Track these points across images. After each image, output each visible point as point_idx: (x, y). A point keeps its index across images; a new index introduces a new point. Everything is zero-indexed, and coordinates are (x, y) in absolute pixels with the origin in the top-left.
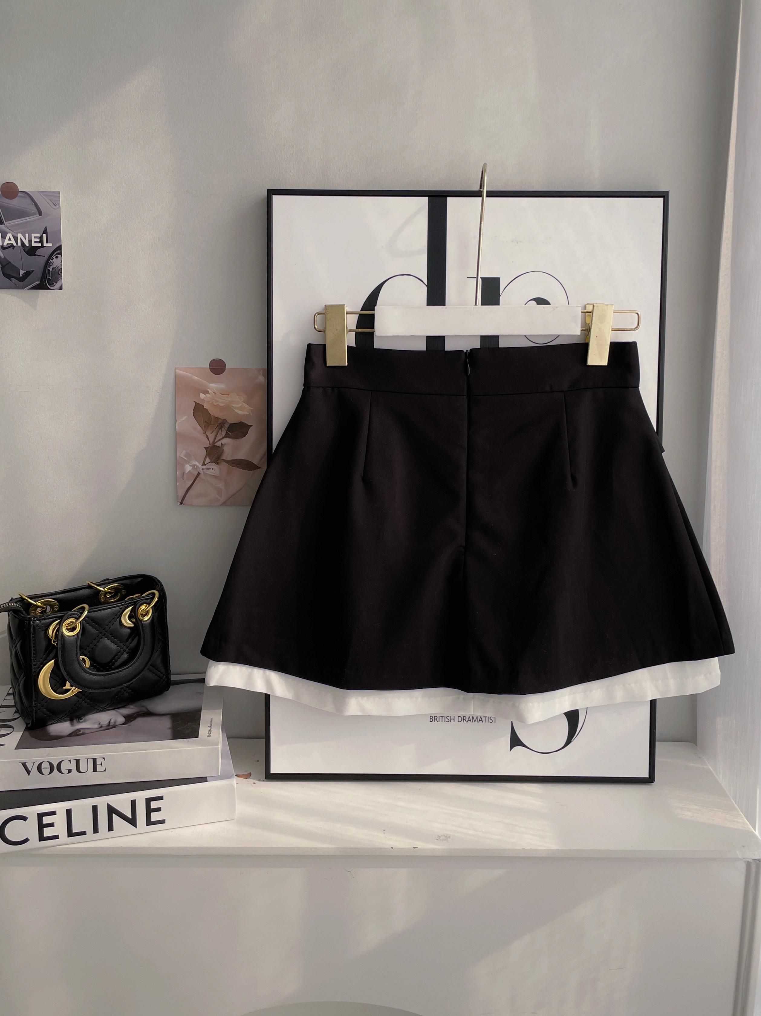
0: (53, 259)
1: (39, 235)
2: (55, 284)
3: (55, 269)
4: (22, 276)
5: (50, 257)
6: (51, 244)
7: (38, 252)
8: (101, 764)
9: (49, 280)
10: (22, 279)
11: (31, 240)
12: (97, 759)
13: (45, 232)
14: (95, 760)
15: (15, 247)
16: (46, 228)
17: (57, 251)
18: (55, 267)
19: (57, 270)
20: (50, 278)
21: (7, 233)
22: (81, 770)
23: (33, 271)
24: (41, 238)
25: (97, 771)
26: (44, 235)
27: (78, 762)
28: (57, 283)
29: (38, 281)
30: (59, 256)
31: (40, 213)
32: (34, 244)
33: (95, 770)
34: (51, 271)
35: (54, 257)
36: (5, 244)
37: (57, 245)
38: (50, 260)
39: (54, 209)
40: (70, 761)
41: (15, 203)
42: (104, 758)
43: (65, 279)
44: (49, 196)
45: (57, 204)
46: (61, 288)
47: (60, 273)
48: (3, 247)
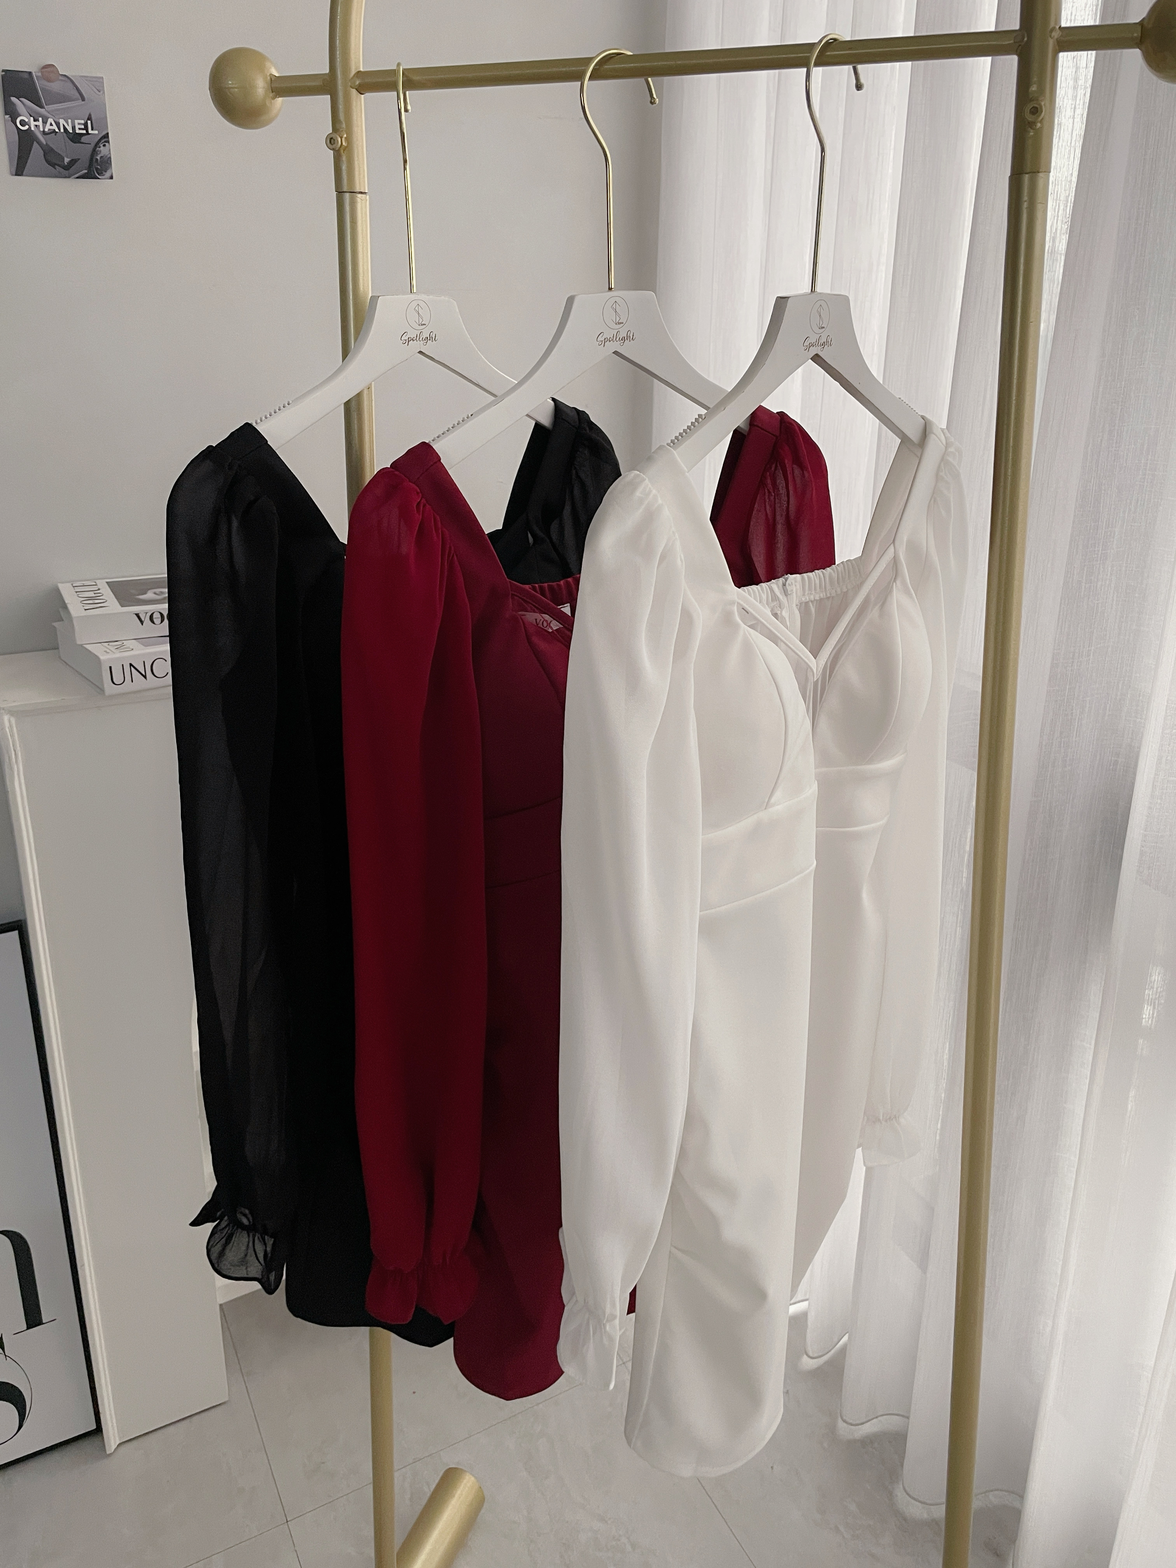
0: (100, 147)
1: (83, 122)
2: (104, 173)
3: (103, 158)
4: (66, 164)
5: (97, 145)
7: (83, 139)
9: (97, 169)
10: (67, 168)
11: (75, 127)
13: (89, 118)
15: (57, 134)
16: (90, 115)
17: (104, 139)
18: (102, 155)
19: (106, 159)
20: (99, 167)
21: (47, 118)
23: (79, 159)
24: (86, 125)
26: (89, 122)
28: (106, 172)
29: (85, 170)
30: (107, 144)
31: (83, 100)
32: (78, 131)
34: (99, 159)
35: (101, 145)
36: (46, 130)
37: (104, 133)
38: (98, 148)
39: (97, 95)
41: (56, 87)
43: (115, 168)
44: (92, 81)
45: (100, 90)
46: (111, 178)
47: (109, 162)
48: (44, 133)
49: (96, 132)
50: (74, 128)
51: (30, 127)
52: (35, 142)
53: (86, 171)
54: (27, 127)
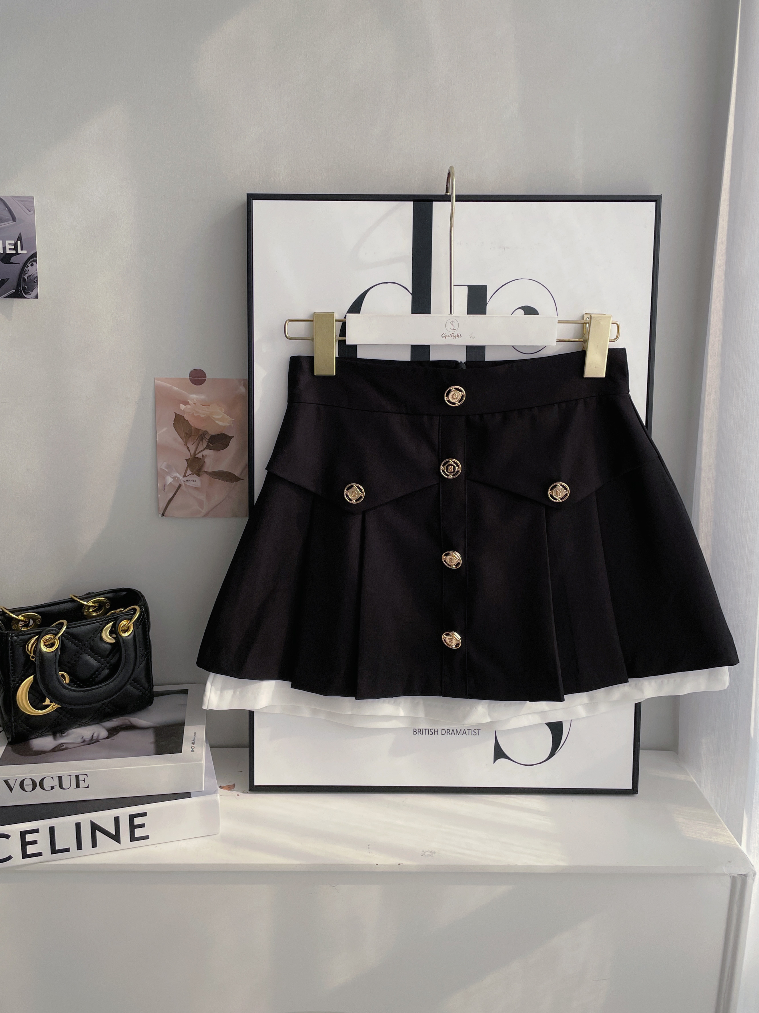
0: (28, 267)
1: (13, 242)
2: (30, 292)
3: (30, 277)
5: (25, 265)
6: (26, 251)
7: (13, 259)
8: (84, 781)
9: (24, 288)
11: (6, 247)
12: (80, 776)
13: (20, 238)
14: (77, 777)
16: (20, 234)
17: (32, 258)
18: (30, 275)
19: (32, 278)
20: (26, 286)
22: (64, 787)
23: (8, 279)
24: (16, 245)
25: (80, 787)
26: (19, 242)
27: (60, 778)
28: (32, 291)
29: (13, 290)
30: (34, 263)
31: (14, 219)
32: (8, 252)
33: (78, 786)
34: (26, 279)
35: (29, 265)
37: (32, 253)
38: (26, 268)
39: (28, 215)
40: (52, 778)
42: (86, 775)
43: (42, 287)
44: (22, 201)
45: (30, 209)
46: (37, 297)
47: (35, 281)
49: (24, 252)
50: (4, 248)
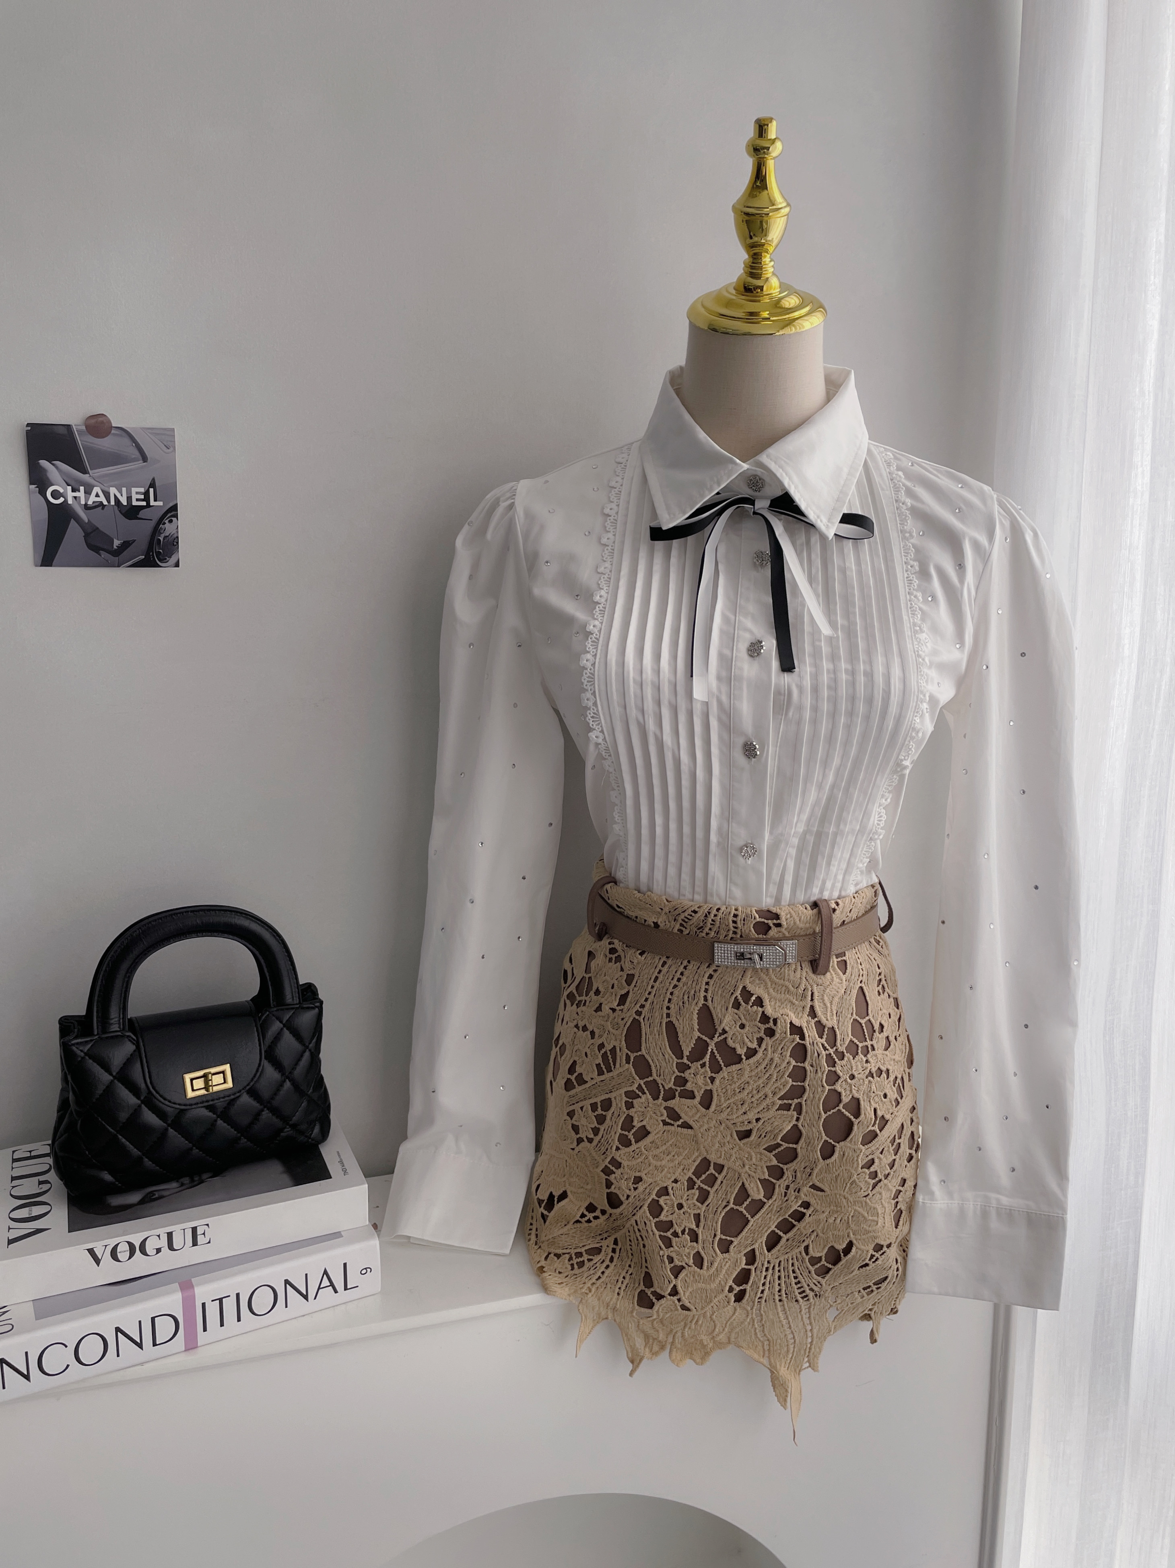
0: (164, 524)
1: (142, 490)
2: (168, 559)
3: (168, 538)
5: (161, 521)
6: (162, 503)
7: (142, 514)
9: (158, 554)
10: (117, 553)
11: (131, 497)
12: (198, 1228)
13: (152, 485)
15: (106, 507)
16: (154, 479)
17: (171, 512)
18: (167, 535)
19: (171, 540)
20: (161, 551)
22: (175, 1247)
24: (146, 494)
26: (151, 490)
27: (170, 1236)
28: (170, 557)
29: (142, 555)
30: (174, 519)
31: (145, 459)
32: (135, 503)
34: (162, 541)
35: (167, 521)
36: (90, 502)
37: (171, 504)
38: (161, 526)
39: (165, 452)
40: (159, 1236)
41: (106, 444)
42: (207, 1225)
44: (158, 434)
45: (170, 446)
46: (177, 565)
47: (175, 544)
48: (86, 507)
49: (160, 503)
50: (129, 498)
51: (66, 501)
52: (72, 519)
53: (143, 557)
54: (62, 500)
